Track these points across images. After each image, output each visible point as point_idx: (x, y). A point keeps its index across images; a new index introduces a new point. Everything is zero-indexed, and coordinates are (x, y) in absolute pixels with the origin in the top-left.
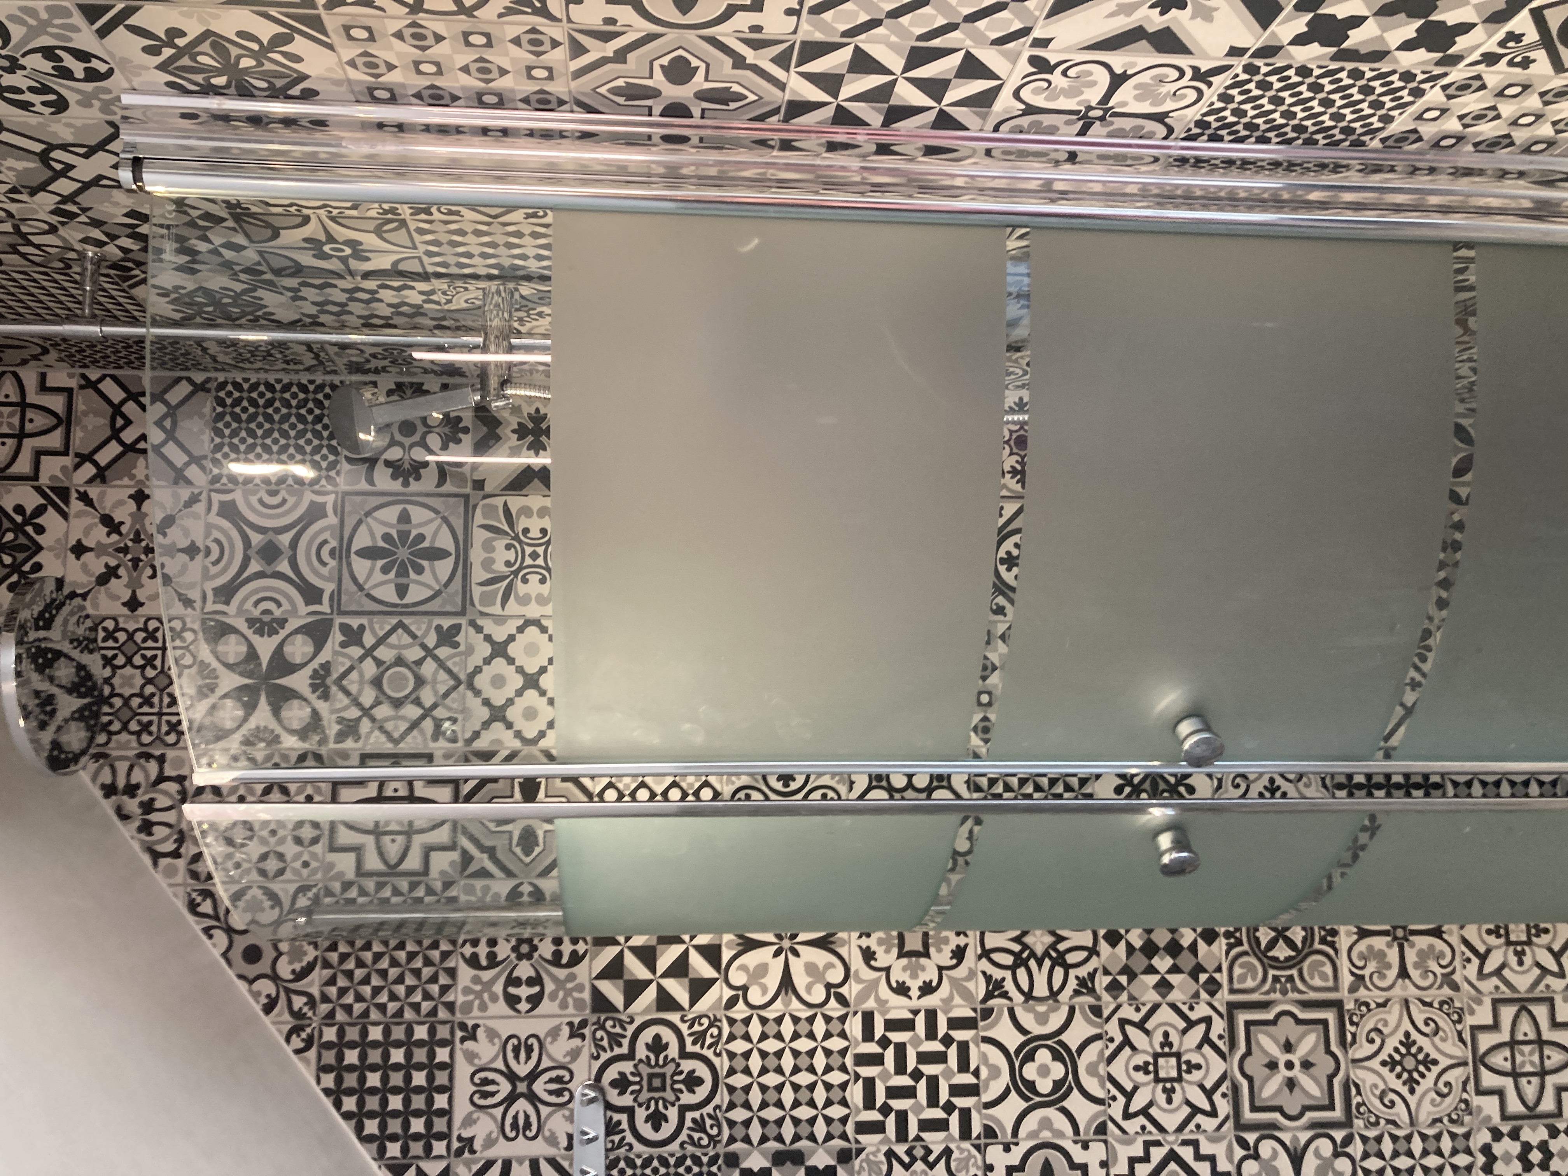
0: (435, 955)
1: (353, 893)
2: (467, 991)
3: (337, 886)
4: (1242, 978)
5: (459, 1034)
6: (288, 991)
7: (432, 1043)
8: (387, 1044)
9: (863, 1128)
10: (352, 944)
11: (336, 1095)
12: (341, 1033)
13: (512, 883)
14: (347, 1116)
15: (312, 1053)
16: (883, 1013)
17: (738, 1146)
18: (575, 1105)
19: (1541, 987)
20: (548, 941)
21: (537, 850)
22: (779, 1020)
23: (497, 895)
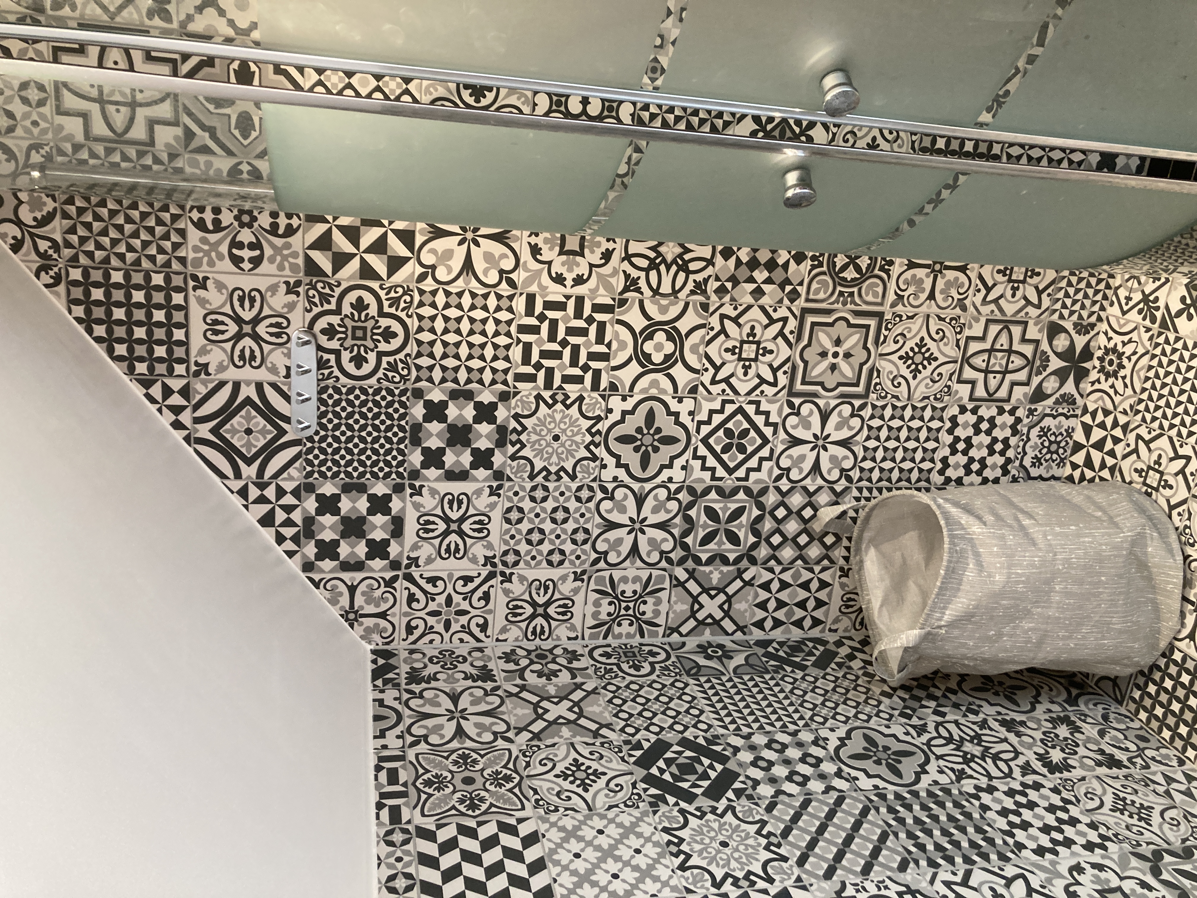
0: (166, 217)
1: (84, 155)
2: (196, 249)
3: (68, 147)
4: (817, 291)
5: (191, 284)
6: (32, 235)
7: (168, 289)
8: (128, 286)
9: (520, 378)
10: (87, 200)
11: (88, 323)
12: (86, 273)
13: (233, 161)
14: (99, 340)
15: (61, 288)
16: (542, 296)
17: (423, 384)
18: (292, 344)
19: (1023, 314)
20: (266, 213)
21: (254, 134)
22: (460, 295)
23: (219, 171)
